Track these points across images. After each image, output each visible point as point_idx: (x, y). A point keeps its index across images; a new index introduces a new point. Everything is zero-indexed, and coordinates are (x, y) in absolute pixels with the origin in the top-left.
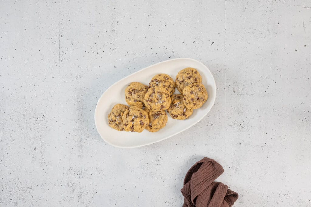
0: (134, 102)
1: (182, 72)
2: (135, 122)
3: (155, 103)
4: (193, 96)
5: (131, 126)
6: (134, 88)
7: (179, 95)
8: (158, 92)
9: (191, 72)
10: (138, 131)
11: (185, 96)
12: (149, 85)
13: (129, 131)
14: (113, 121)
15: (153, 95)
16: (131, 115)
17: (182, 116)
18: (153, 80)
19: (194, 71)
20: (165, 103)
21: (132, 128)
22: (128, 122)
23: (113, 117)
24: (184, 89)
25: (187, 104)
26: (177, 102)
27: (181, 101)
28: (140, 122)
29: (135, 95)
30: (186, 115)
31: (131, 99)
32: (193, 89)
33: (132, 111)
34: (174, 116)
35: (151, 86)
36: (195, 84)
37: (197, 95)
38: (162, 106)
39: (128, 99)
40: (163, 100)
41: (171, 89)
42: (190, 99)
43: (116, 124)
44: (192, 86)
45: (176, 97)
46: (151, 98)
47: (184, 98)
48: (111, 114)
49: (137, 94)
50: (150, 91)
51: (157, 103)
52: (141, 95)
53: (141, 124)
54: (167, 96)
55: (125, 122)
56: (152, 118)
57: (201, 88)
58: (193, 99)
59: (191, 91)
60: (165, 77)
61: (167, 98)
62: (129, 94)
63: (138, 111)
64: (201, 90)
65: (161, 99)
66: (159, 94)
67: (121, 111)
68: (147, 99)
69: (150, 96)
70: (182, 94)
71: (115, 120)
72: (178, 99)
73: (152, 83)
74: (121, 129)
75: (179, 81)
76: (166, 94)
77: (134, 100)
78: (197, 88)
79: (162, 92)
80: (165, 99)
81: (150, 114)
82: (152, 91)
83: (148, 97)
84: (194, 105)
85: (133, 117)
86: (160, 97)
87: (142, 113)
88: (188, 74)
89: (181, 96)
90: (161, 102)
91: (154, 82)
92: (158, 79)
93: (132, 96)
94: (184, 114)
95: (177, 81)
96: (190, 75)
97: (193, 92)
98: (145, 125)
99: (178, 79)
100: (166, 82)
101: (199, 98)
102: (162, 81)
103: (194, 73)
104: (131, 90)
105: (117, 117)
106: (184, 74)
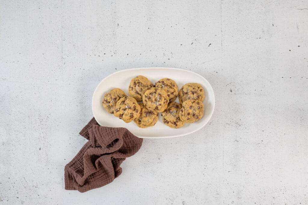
0: (135, 93)
1: (190, 85)
2: (126, 112)
3: (152, 102)
4: (191, 111)
5: (121, 114)
6: (141, 81)
7: (178, 105)
8: (160, 94)
9: (198, 88)
10: (125, 121)
11: (184, 108)
12: (154, 84)
13: (117, 117)
14: (107, 102)
15: (154, 94)
16: (125, 104)
17: (173, 124)
18: (161, 81)
19: (201, 88)
20: (160, 106)
21: (121, 116)
22: (120, 108)
23: (108, 98)
24: (186, 102)
25: (182, 115)
26: (174, 110)
27: (178, 110)
28: (131, 114)
29: (138, 87)
30: (177, 125)
31: (134, 90)
32: (194, 105)
33: (128, 101)
34: (166, 121)
35: (156, 86)
36: (197, 101)
37: (194, 112)
38: (157, 108)
39: (131, 89)
40: (160, 103)
41: (173, 96)
42: (186, 112)
43: (109, 106)
44: (194, 102)
45: (175, 105)
46: (151, 96)
47: (181, 109)
48: (108, 95)
49: (141, 87)
50: (153, 90)
51: (154, 103)
52: (144, 90)
53: (130, 116)
54: (166, 101)
55: (118, 108)
56: (144, 115)
57: (201, 107)
58: (189, 114)
59: (191, 106)
60: (172, 83)
61: (164, 103)
62: (134, 84)
63: (134, 103)
64: (199, 108)
65: (159, 101)
66: (160, 96)
67: (118, 96)
68: (147, 95)
69: (150, 94)
70: (181, 105)
71: (109, 101)
72: (176, 108)
73: (158, 84)
74: (111, 111)
75: (183, 92)
76: (165, 99)
77: (136, 91)
78: (197, 105)
79: (163, 95)
80: (162, 103)
81: (144, 110)
82: (154, 91)
83: (148, 94)
84: (188, 120)
85: (127, 107)
86: (159, 99)
87: (136, 107)
88: (194, 89)
89: (180, 106)
90: (158, 104)
91: (161, 84)
92: (165, 82)
93: (136, 88)
94: (175, 123)
95: (181, 91)
96: (195, 90)
97: (192, 108)
98: (134, 118)
99: (183, 90)
100: (171, 88)
101: (194, 115)
102: (168, 86)
103: (199, 90)
104: (136, 82)
105: (113, 100)
106: (190, 88)
